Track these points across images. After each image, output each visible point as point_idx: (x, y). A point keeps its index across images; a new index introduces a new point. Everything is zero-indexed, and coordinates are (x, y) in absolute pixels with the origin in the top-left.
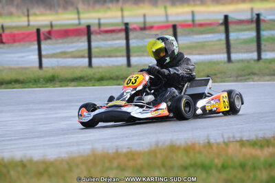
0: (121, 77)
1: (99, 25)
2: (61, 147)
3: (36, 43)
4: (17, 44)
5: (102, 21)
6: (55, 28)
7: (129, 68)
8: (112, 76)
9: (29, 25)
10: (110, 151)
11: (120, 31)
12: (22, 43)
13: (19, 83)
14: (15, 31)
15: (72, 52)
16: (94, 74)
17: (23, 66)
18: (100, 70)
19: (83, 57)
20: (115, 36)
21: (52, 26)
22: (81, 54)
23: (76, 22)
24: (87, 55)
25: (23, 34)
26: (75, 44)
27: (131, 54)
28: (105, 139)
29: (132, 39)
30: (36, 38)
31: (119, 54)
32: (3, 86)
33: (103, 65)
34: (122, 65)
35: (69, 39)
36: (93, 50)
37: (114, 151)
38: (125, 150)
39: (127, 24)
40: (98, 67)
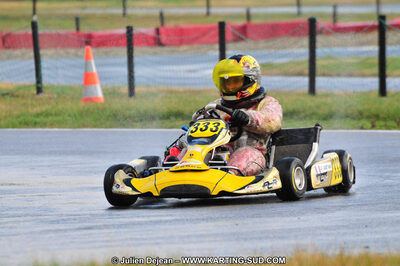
0: (366, 114)
1: (335, 16)
2: (246, 240)
3: (217, 46)
4: (184, 48)
5: (341, 10)
6: (254, 21)
7: (384, 99)
8: (349, 112)
9: (208, 14)
10: (330, 252)
11: (371, 29)
12: (195, 46)
13: (183, 119)
14: (183, 24)
15: (283, 65)
16: (318, 107)
17: (194, 88)
18: (329, 100)
19: (300, 74)
20: (362, 37)
21: (248, 16)
22: (298, 69)
23: (294, 10)
24: (307, 71)
25: (196, 30)
26: (289, 51)
27: (388, 71)
28: (326, 228)
29: (391, 44)
30: (217, 38)
31: (367, 71)
32: (155, 123)
33: (336, 91)
34: (371, 91)
35: (279, 41)
36: (319, 63)
37: (338, 252)
38: (356, 252)
39: (382, 18)
40: (327, 95)
